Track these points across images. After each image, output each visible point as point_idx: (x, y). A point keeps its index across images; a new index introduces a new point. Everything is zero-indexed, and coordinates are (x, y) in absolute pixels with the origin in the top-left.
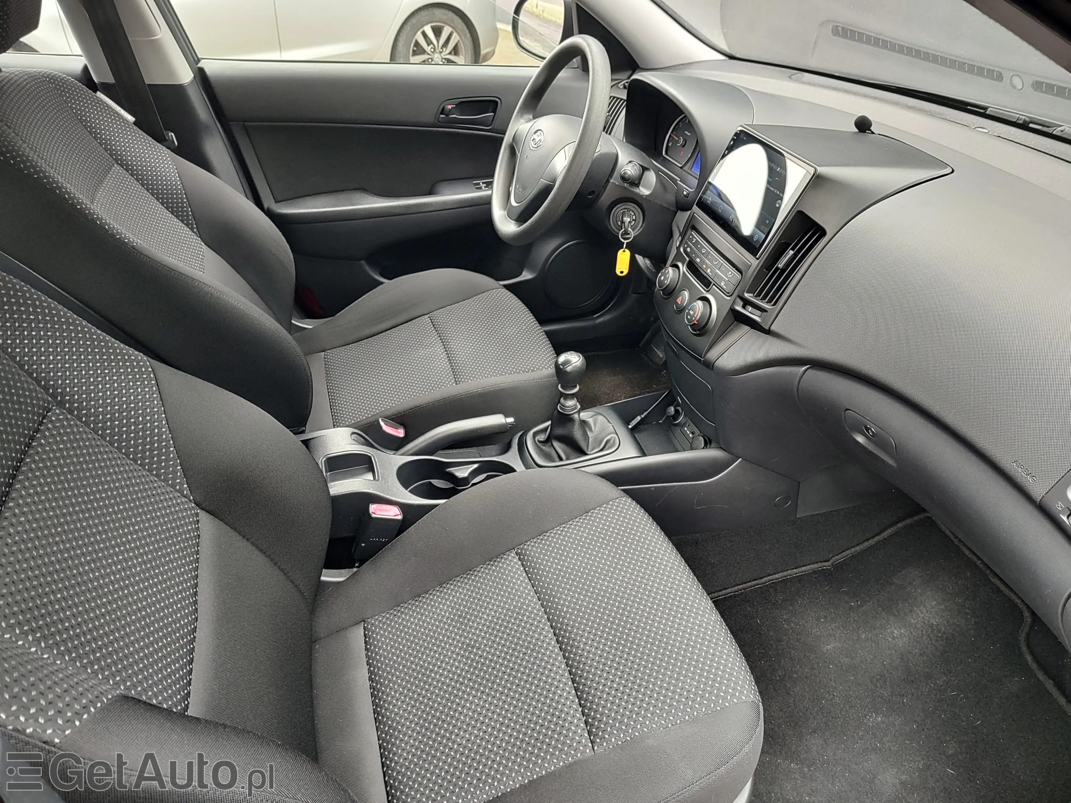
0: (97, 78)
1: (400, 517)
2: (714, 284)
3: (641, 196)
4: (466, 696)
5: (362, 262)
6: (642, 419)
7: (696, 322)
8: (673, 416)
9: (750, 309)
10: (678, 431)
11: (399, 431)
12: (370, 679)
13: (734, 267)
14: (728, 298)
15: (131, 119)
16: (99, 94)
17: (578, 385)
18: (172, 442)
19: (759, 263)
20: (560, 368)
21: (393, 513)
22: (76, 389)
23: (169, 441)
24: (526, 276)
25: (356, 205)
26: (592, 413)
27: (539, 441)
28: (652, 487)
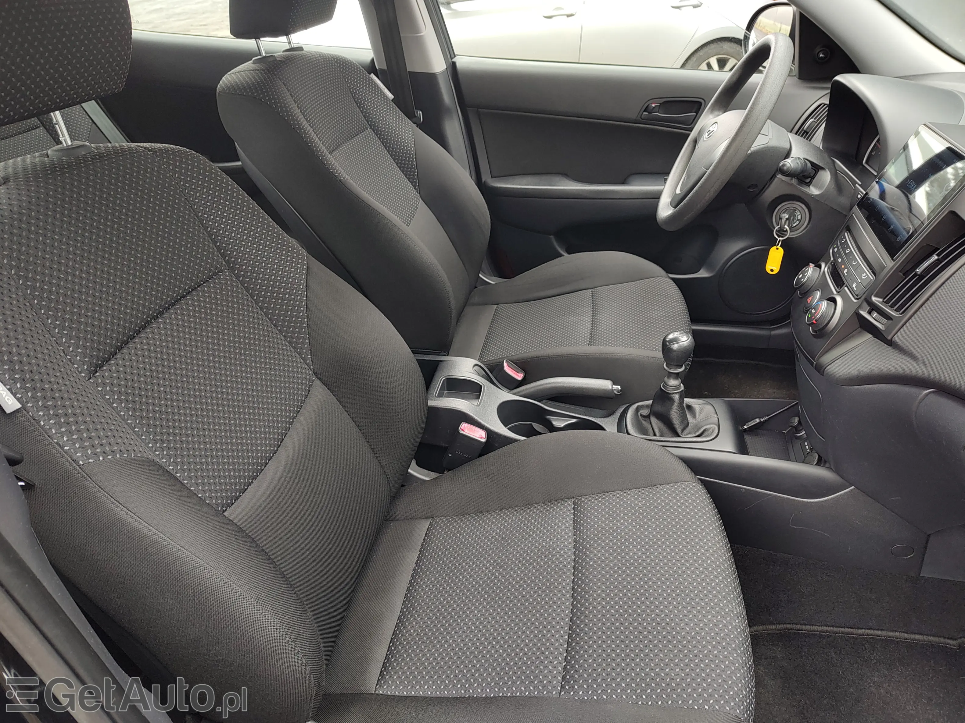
0: (378, 65)
1: (483, 440)
2: (846, 286)
3: (810, 196)
4: (477, 604)
5: (552, 236)
6: (760, 422)
7: (814, 321)
8: (796, 427)
9: (875, 314)
10: (797, 444)
11: (519, 374)
12: (416, 564)
13: (871, 269)
14: (855, 301)
15: (390, 96)
16: (373, 76)
17: (684, 366)
18: (306, 320)
19: (895, 265)
20: (667, 345)
21: (480, 435)
22: (245, 261)
23: (304, 319)
24: (703, 274)
25: (554, 186)
26: (704, 402)
27: (641, 415)
28: (742, 488)
